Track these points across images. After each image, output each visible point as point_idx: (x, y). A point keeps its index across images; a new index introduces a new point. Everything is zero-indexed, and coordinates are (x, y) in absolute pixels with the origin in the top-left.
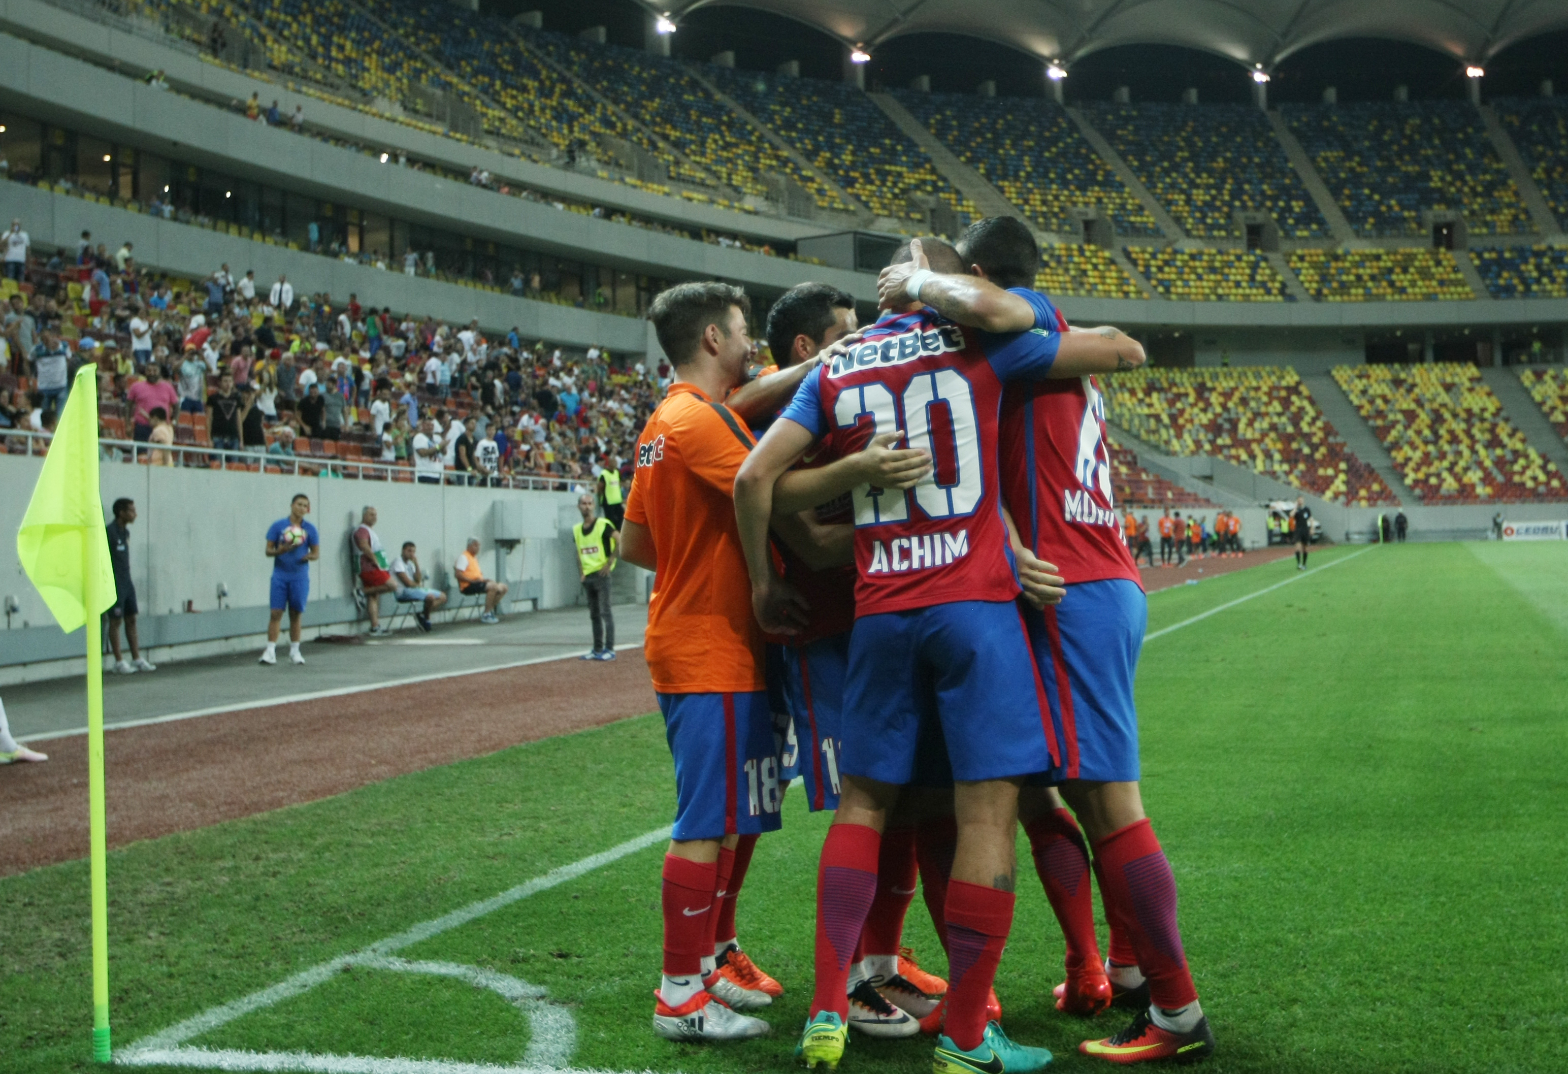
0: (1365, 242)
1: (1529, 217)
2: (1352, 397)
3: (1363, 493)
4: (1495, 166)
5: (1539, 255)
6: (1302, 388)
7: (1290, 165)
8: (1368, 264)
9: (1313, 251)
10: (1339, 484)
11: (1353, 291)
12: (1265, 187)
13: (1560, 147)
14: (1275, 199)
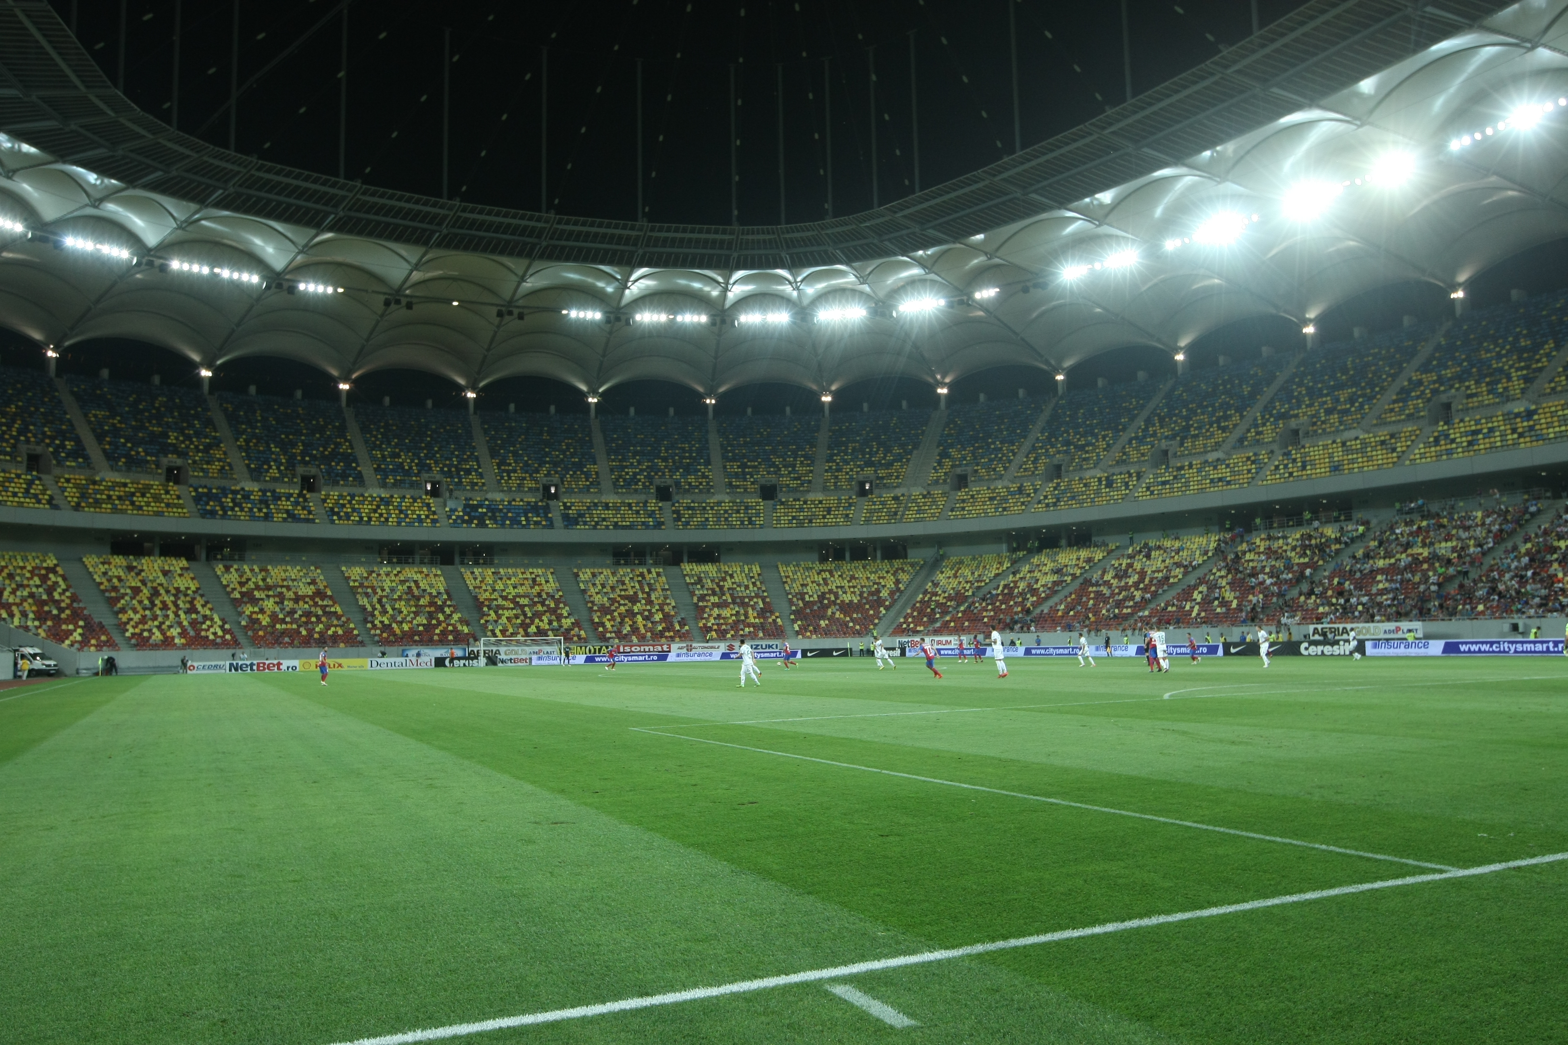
0: (116, 474)
1: (231, 469)
2: (96, 577)
3: (93, 642)
4: (213, 434)
5: (235, 492)
6: (58, 569)
7: (68, 416)
8: (117, 489)
9: (77, 477)
10: (77, 636)
11: (104, 506)
12: (46, 429)
13: (257, 428)
14: (53, 439)
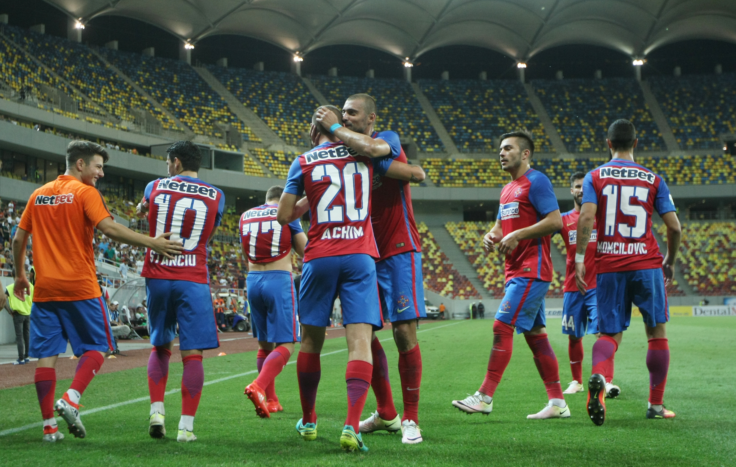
0: (463, 155)
1: (550, 144)
2: (456, 239)
3: (462, 292)
4: (533, 116)
5: (555, 164)
6: (429, 234)
7: (424, 112)
8: (465, 167)
9: (435, 160)
10: (449, 287)
11: (457, 181)
12: (410, 124)
13: (567, 107)
14: (415, 131)
